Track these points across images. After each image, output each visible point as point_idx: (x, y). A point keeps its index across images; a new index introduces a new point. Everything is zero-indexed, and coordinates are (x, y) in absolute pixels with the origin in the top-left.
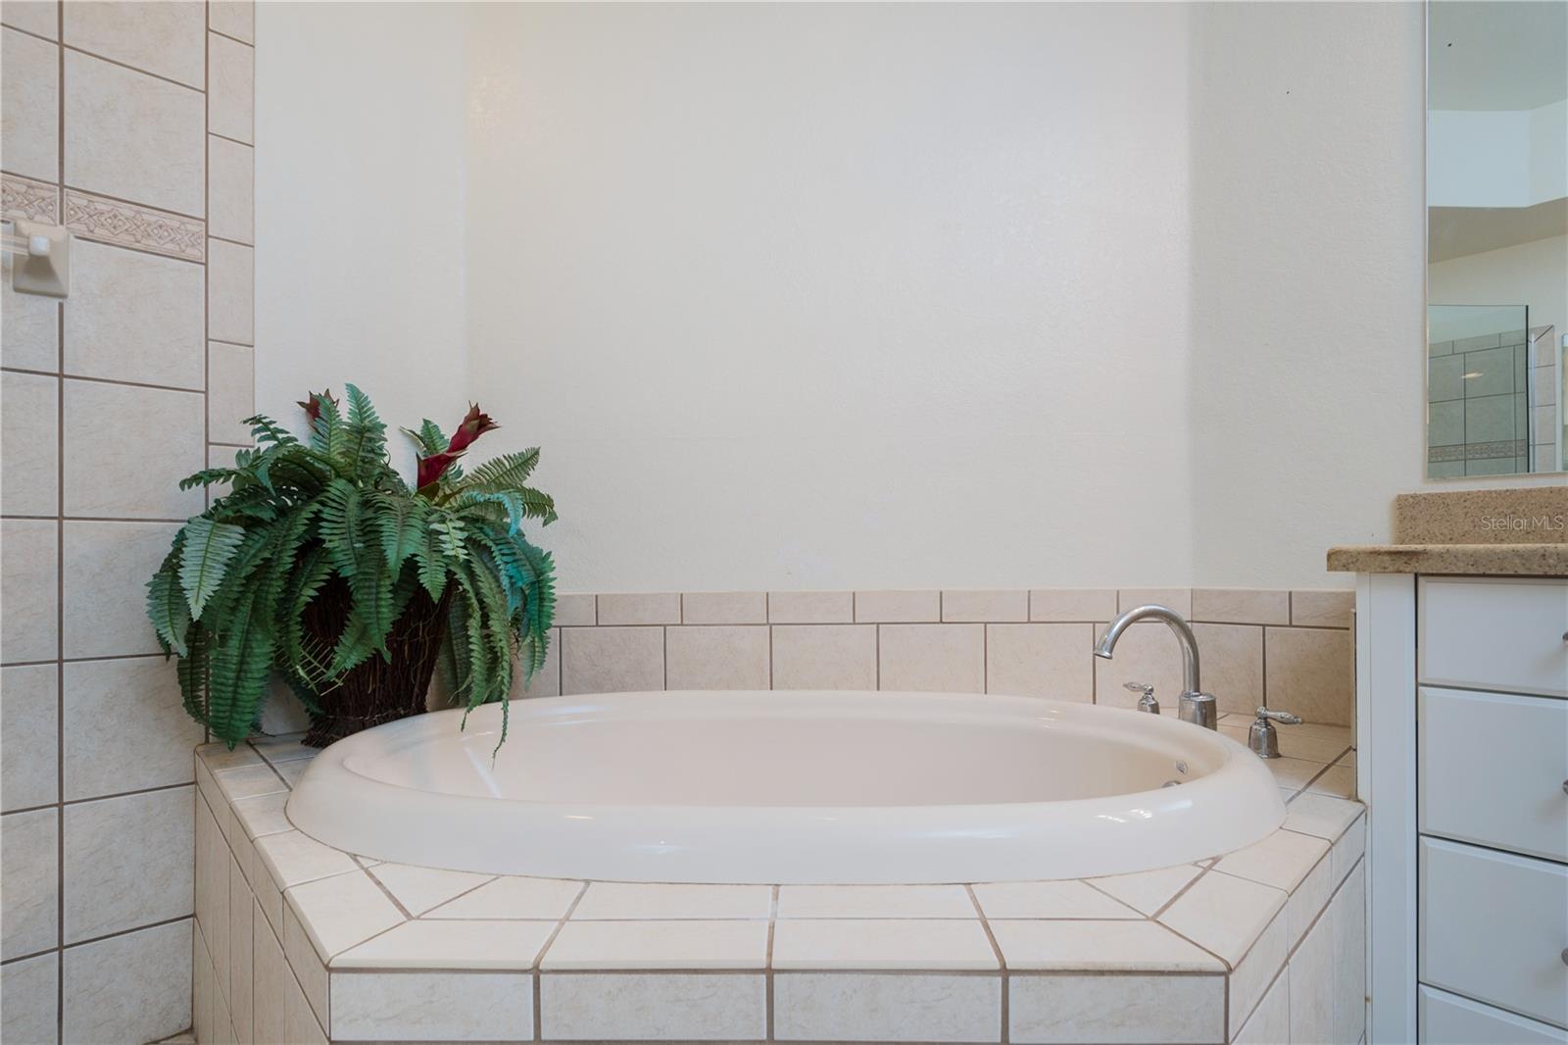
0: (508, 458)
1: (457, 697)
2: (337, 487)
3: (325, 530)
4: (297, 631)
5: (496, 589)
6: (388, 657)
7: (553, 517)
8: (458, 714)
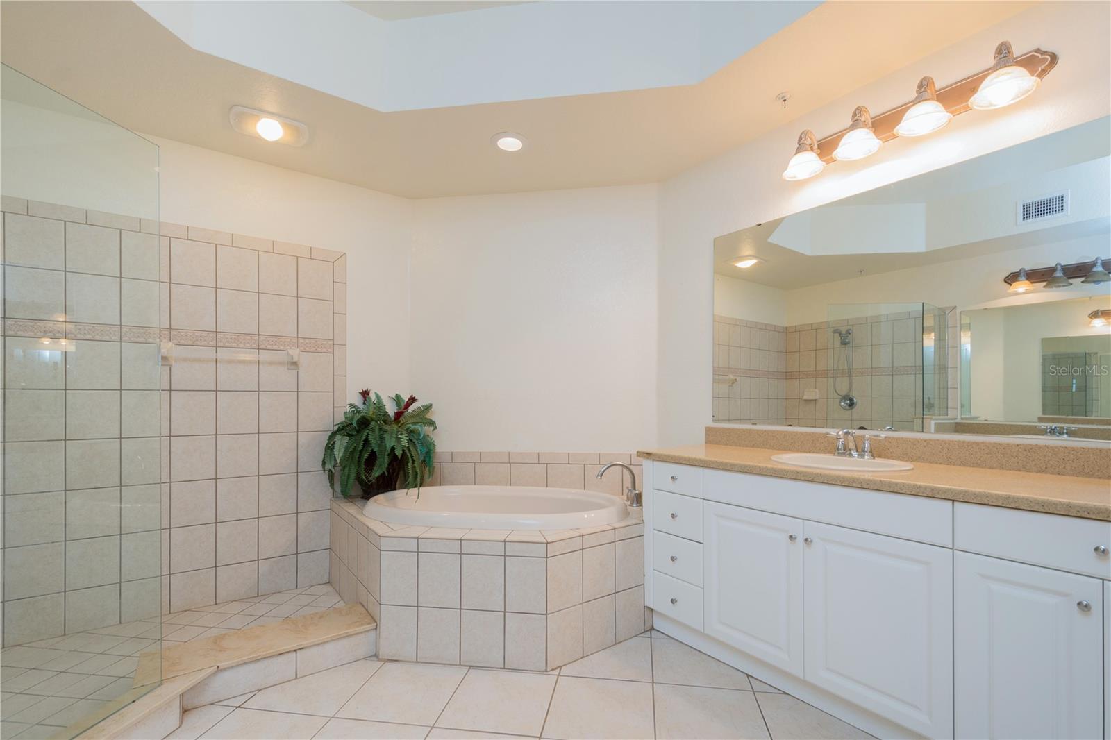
0: (423, 406)
1: (405, 486)
2: (373, 424)
3: (370, 438)
4: (363, 467)
5: (417, 454)
6: (386, 474)
7: (436, 428)
8: (405, 491)
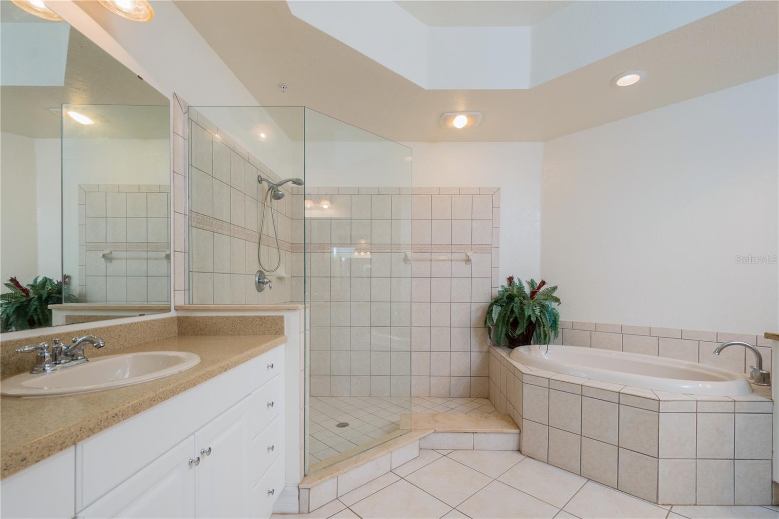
0: (550, 288)
1: (538, 342)
2: (516, 299)
3: (514, 308)
4: (510, 327)
5: (547, 321)
6: (525, 333)
7: (560, 303)
8: (538, 346)
